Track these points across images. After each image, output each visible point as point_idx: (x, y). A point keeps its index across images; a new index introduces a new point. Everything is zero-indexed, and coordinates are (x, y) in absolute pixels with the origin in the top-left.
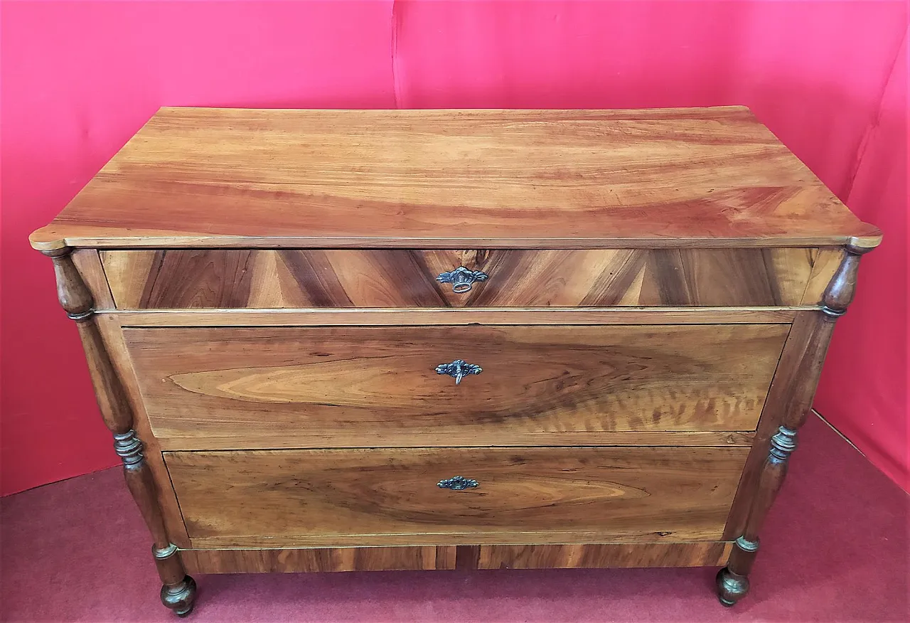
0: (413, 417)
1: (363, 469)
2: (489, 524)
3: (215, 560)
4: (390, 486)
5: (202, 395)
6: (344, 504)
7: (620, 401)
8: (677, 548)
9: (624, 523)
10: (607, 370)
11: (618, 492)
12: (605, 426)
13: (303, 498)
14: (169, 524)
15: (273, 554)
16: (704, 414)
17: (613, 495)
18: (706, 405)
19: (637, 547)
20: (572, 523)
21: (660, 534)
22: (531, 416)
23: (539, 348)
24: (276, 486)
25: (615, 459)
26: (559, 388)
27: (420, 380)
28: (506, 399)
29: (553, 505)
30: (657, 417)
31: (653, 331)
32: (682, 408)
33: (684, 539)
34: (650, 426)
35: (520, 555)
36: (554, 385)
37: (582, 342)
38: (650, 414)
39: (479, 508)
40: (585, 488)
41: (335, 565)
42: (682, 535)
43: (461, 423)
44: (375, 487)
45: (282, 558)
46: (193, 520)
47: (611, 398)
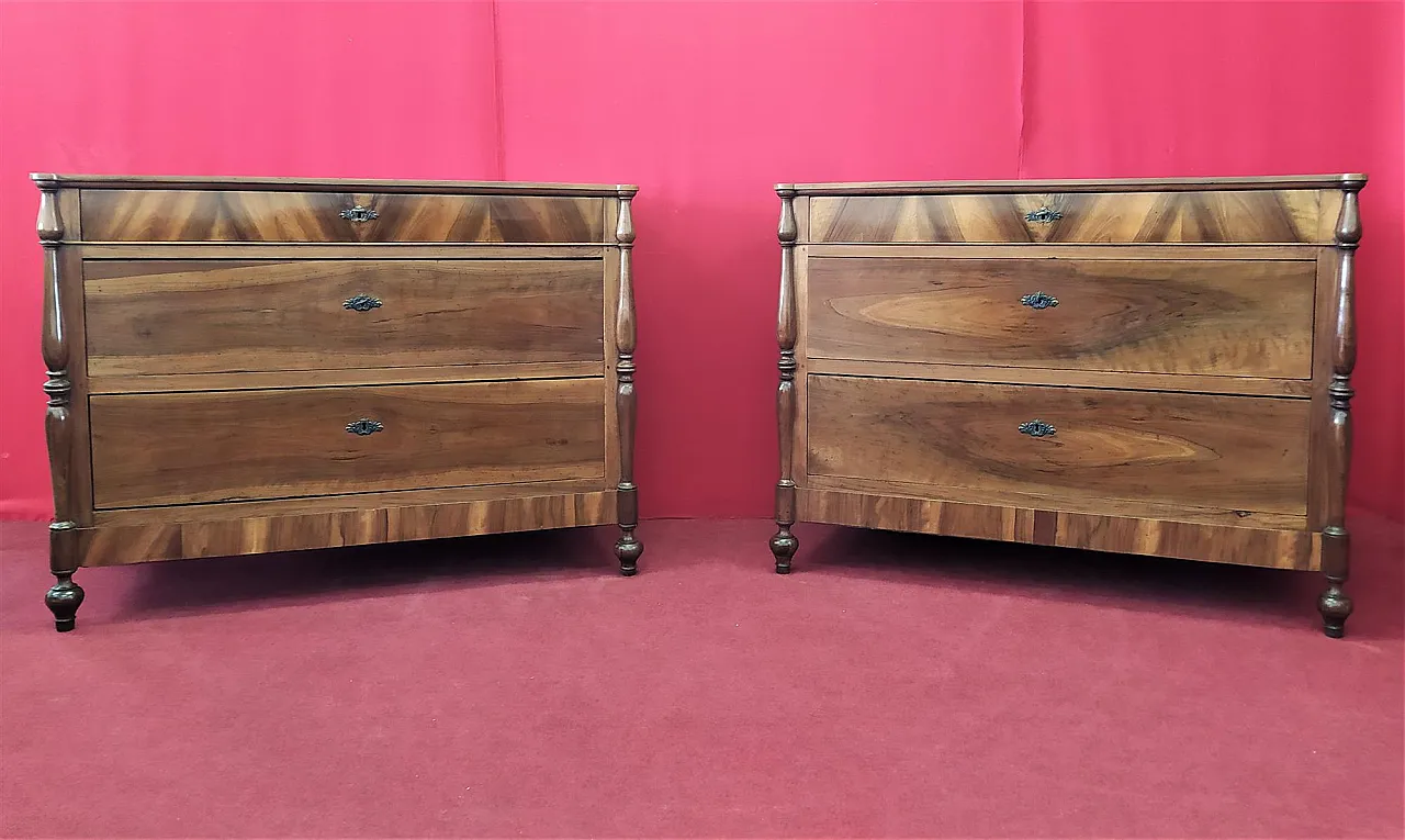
0: (1001, 349)
1: (958, 405)
2: (1065, 485)
3: (823, 503)
4: (978, 426)
5: (847, 318)
6: (937, 446)
7: (1177, 339)
8: (1261, 539)
9: (1198, 494)
10: (1163, 305)
11: (1188, 452)
12: (1166, 368)
13: (903, 434)
14: (795, 455)
15: (873, 500)
16: (1257, 357)
17: (1183, 455)
18: (1257, 347)
19: (1216, 530)
20: (1145, 491)
21: (1238, 513)
22: (1101, 354)
23: (1101, 280)
24: (886, 419)
25: (1182, 408)
26: (1123, 323)
27: (1009, 312)
28: (1079, 334)
29: (1126, 464)
30: (1213, 359)
31: (1197, 266)
32: (1235, 348)
33: (1265, 524)
34: (1208, 369)
35: (1096, 530)
36: (1120, 319)
37: (1139, 276)
38: (1207, 355)
39: (1056, 463)
40: (1155, 443)
41: (923, 523)
42: (1262, 518)
43: (1041, 358)
44: (966, 427)
45: (879, 505)
46: (815, 452)
47: (1169, 335)
